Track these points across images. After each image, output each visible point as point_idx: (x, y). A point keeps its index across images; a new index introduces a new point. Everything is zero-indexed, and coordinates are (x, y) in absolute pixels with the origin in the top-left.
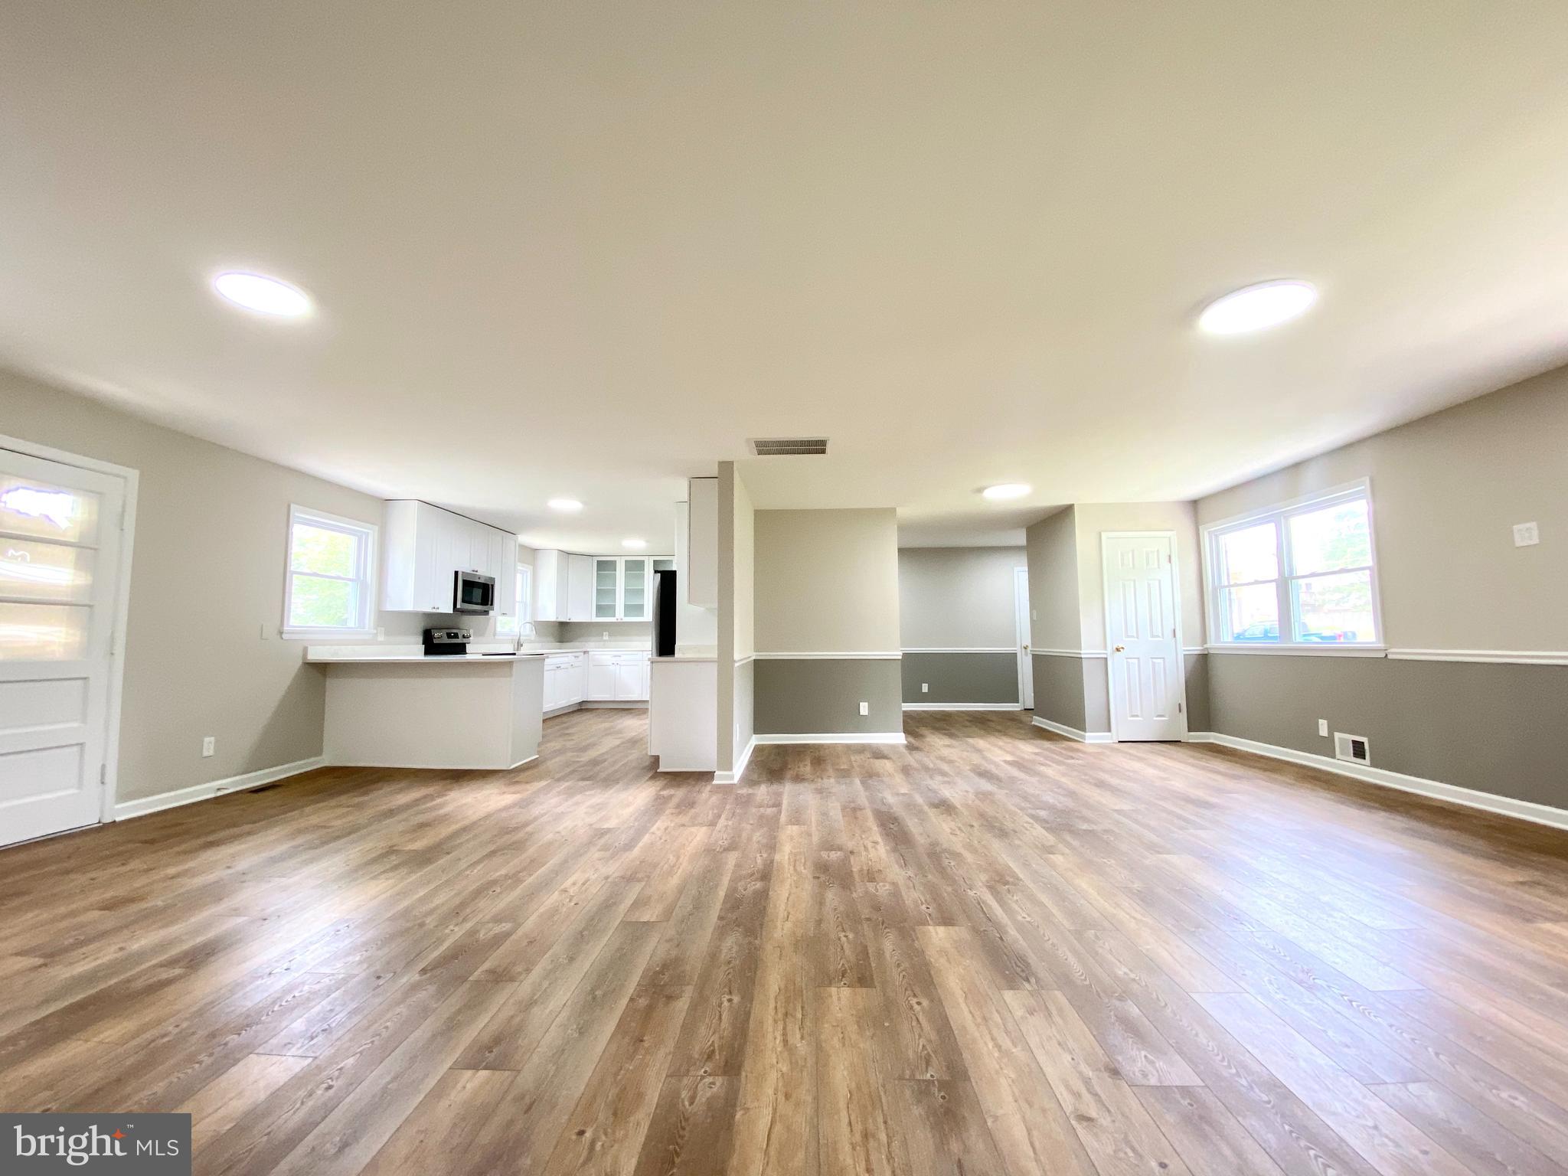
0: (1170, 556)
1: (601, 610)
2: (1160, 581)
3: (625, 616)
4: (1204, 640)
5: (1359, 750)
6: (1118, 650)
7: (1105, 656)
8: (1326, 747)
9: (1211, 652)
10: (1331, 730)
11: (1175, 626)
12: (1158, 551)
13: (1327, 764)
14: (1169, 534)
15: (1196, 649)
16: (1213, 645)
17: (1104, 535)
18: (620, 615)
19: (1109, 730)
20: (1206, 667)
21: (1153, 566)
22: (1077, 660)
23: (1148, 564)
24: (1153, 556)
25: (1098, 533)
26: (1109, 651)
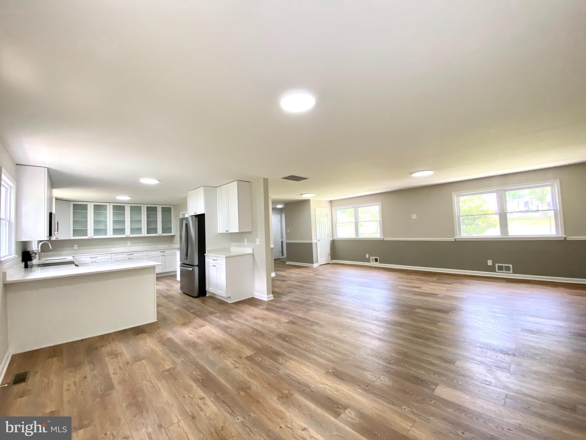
1: (76, 232)
2: (325, 222)
3: (94, 235)
4: (333, 237)
5: (376, 260)
6: (319, 240)
8: (368, 260)
9: (334, 239)
10: (369, 257)
11: (328, 234)
12: (325, 213)
13: (369, 264)
14: (327, 209)
15: (331, 239)
16: (335, 238)
17: (316, 208)
18: (91, 234)
19: (318, 263)
20: (333, 243)
21: (324, 217)
22: (312, 244)
23: (323, 217)
24: (324, 215)
25: (315, 208)
26: (317, 241)
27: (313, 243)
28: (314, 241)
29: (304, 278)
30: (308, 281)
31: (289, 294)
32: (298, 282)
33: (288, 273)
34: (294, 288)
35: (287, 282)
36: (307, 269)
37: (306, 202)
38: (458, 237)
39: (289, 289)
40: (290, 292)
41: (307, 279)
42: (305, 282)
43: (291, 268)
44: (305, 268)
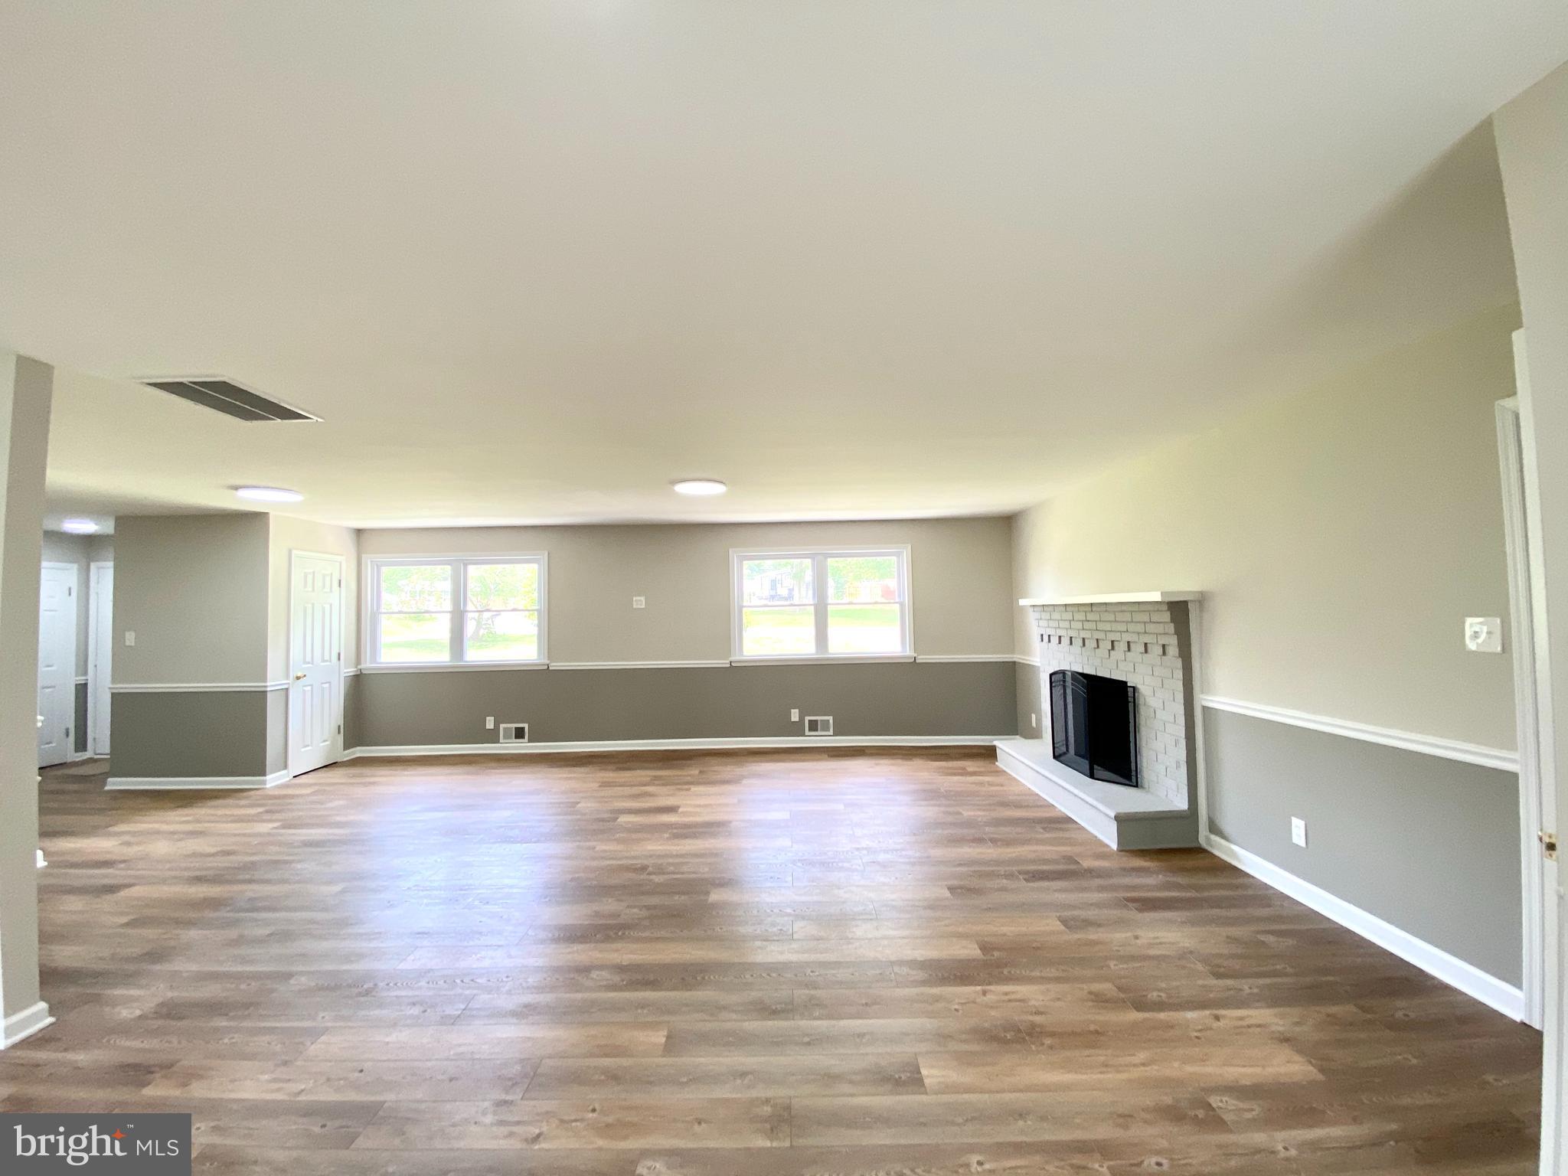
0: (340, 581)
2: (331, 605)
4: (358, 661)
5: (519, 734)
6: (298, 678)
7: (286, 686)
8: (493, 737)
9: (364, 672)
11: (340, 649)
12: (331, 574)
13: (494, 749)
14: (339, 558)
15: (351, 671)
16: (367, 665)
17: (294, 552)
19: (285, 767)
20: (359, 688)
21: (327, 589)
22: (263, 694)
23: (324, 587)
24: (328, 579)
25: (290, 552)
26: (290, 681)
27: (268, 689)
28: (273, 682)
29: (228, 853)
30: (253, 863)
31: (157, 967)
32: (198, 880)
33: (127, 838)
34: (178, 923)
35: (123, 893)
36: (230, 801)
37: (251, 522)
38: (735, 657)
39: (150, 933)
40: (156, 955)
41: (247, 854)
42: (241, 877)
43: (138, 810)
44: (216, 797)
